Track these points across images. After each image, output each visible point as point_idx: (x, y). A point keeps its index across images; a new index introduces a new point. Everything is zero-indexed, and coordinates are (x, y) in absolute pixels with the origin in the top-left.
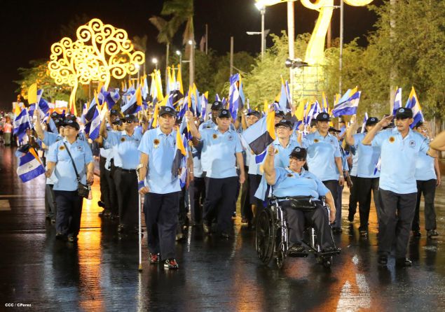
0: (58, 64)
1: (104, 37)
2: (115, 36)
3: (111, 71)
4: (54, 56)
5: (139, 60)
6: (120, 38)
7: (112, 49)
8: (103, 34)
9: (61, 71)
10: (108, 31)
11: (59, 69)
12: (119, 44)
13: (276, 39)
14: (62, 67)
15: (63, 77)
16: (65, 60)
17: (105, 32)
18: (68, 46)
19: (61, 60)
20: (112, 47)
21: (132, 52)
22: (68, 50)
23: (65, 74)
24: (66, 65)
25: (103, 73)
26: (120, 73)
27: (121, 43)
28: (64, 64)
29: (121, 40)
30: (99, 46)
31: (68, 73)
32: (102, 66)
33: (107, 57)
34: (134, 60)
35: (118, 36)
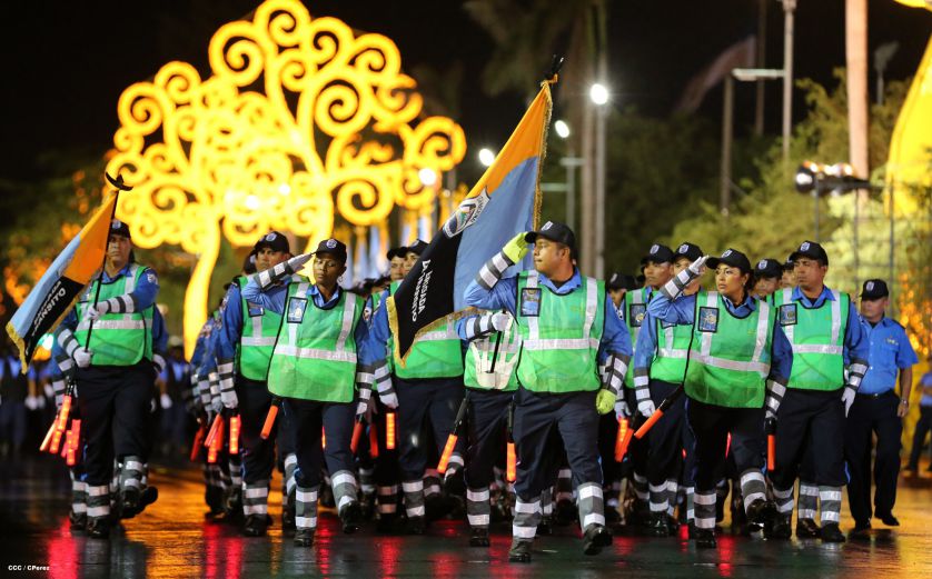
0: (144, 164)
1: (311, 68)
2: (352, 62)
3: (335, 193)
4: (129, 134)
5: (441, 154)
6: (371, 68)
7: (339, 112)
8: (310, 56)
9: (156, 192)
10: (326, 42)
11: (151, 186)
12: (366, 92)
13: (818, 95)
14: (159, 179)
15: (162, 217)
16: (172, 149)
17: (317, 46)
18: (182, 98)
19: (155, 149)
20: (339, 102)
21: (414, 124)
22: (184, 111)
23: (170, 205)
24: (174, 171)
25: (303, 202)
26: (368, 199)
27: (375, 89)
28: (167, 165)
29: (376, 78)
30: (292, 99)
31: (180, 199)
32: (300, 176)
33: (323, 142)
34: (421, 151)
35: (362, 61)
